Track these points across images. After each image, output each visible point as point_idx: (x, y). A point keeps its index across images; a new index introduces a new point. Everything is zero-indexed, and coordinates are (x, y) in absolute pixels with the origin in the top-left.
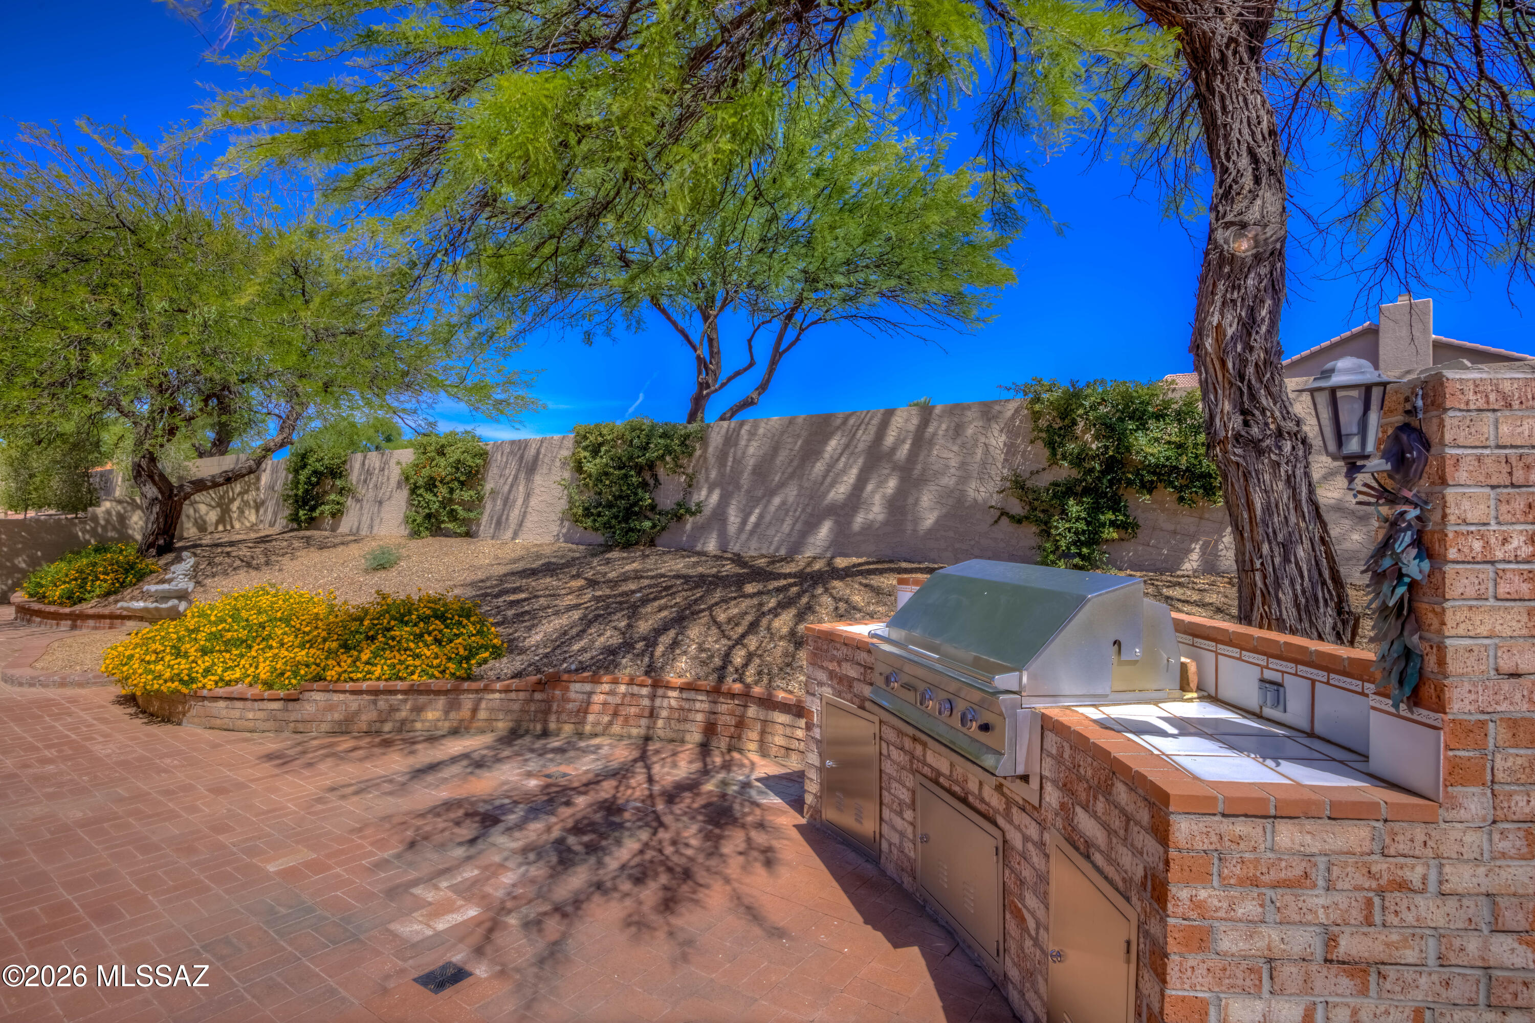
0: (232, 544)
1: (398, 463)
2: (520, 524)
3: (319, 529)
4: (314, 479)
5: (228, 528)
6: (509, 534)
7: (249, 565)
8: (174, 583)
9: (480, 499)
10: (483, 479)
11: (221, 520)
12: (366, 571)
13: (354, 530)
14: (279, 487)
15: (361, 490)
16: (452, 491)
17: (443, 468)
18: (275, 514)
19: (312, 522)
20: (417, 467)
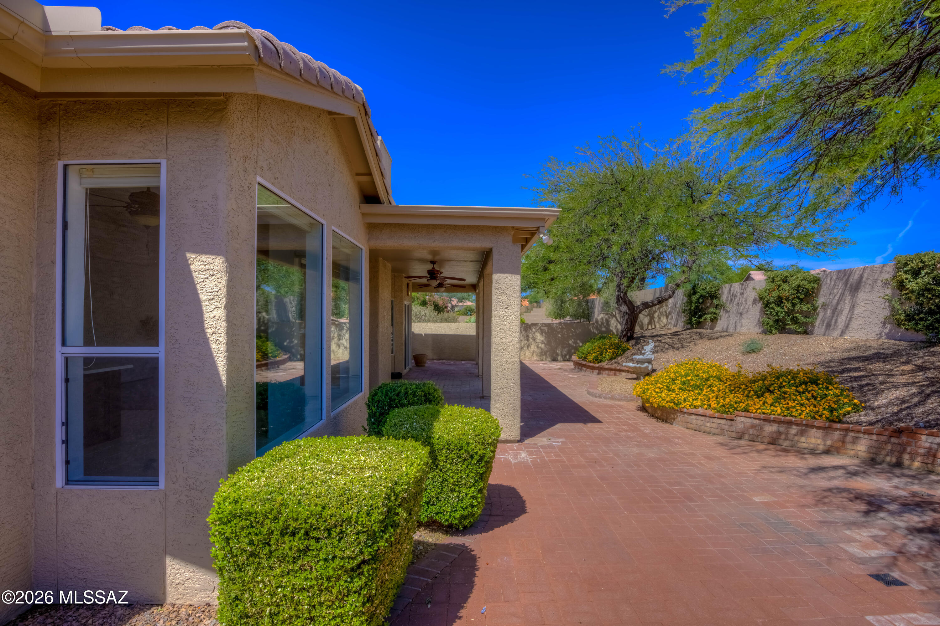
0: (661, 336)
1: (754, 289)
2: (847, 326)
3: (703, 328)
4: (701, 300)
5: (653, 327)
6: (837, 333)
7: (673, 347)
8: (646, 355)
9: (815, 309)
10: (817, 296)
11: (650, 323)
12: (743, 353)
13: (725, 329)
14: (678, 305)
15: (729, 306)
16: (794, 305)
17: (787, 291)
18: (677, 320)
19: (699, 325)
20: (768, 291)
